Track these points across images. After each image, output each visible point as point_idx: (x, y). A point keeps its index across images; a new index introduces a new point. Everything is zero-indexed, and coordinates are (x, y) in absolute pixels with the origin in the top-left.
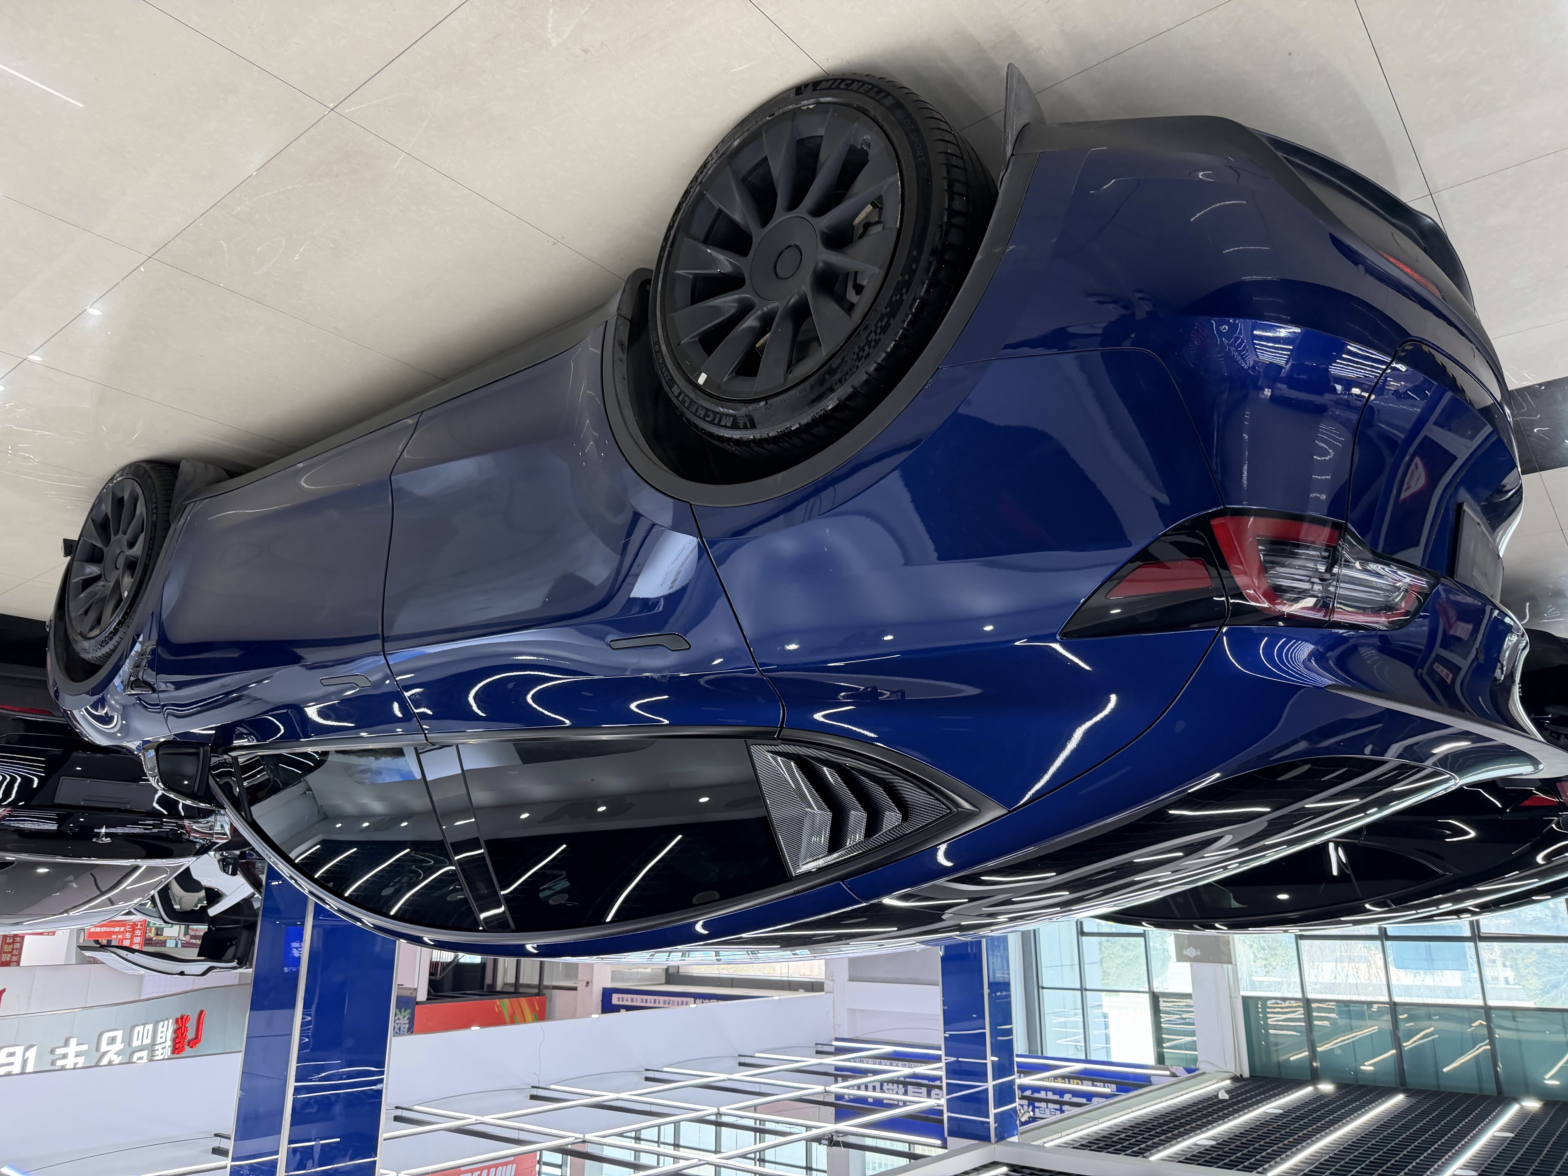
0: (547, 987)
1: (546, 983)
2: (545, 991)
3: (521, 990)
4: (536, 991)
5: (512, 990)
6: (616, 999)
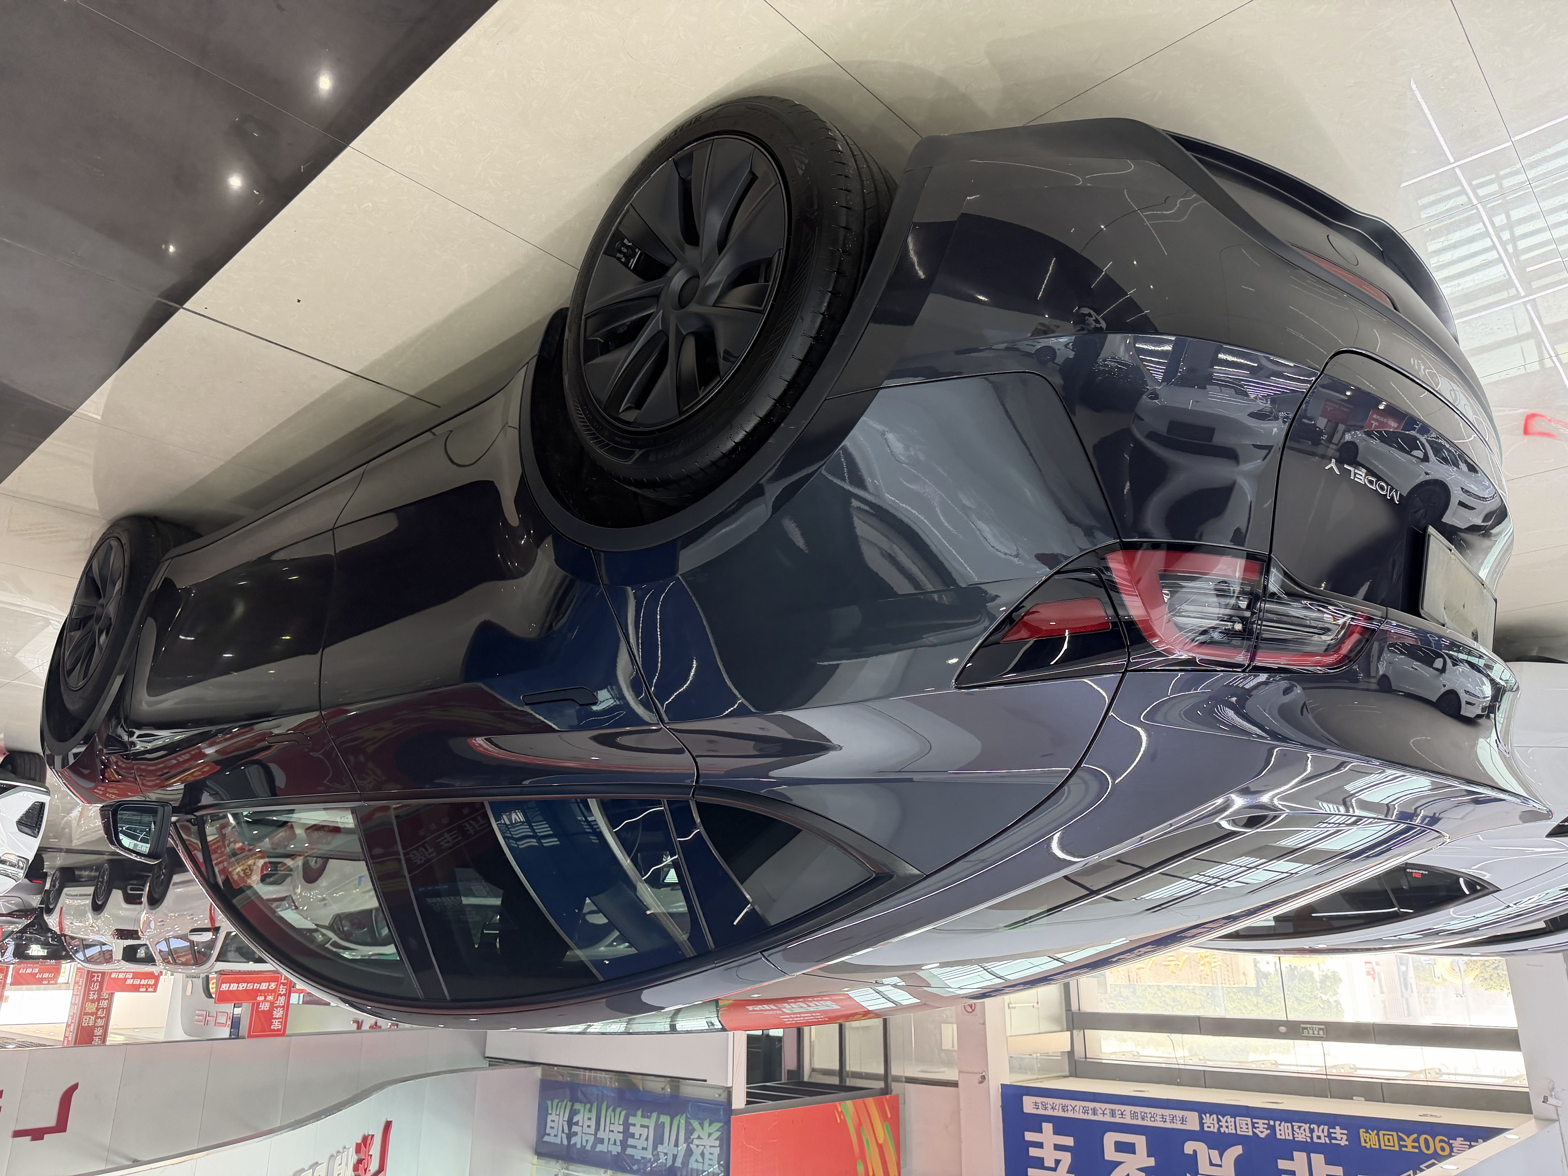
0: (897, 1079)
1: (895, 1071)
2: (895, 1087)
3: (850, 1082)
4: (881, 1085)
5: (835, 1081)
6: (1029, 1105)
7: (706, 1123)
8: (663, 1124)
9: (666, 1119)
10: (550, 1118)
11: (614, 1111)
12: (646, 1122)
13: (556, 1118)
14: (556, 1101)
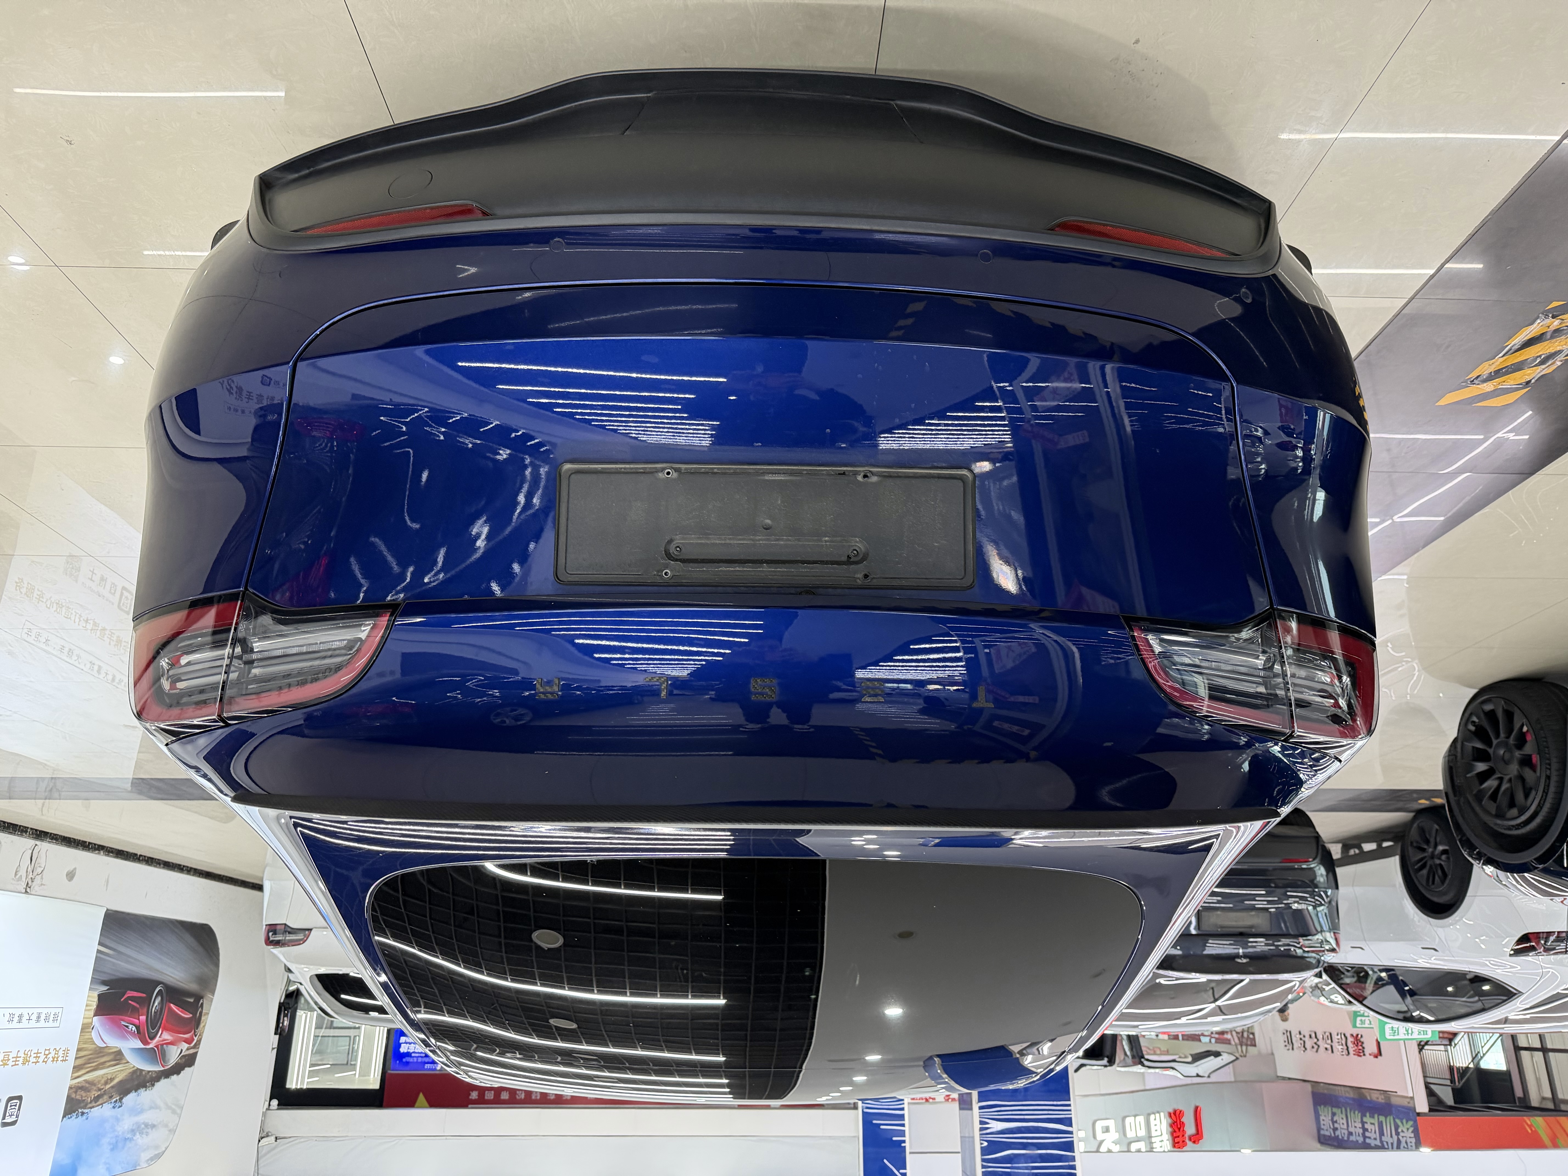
3: (1562, 1107)
5: (1548, 1105)
7: (1404, 1121)
8: (1382, 1122)
9: (1382, 1118)
10: (1322, 1118)
11: (1354, 1113)
12: (1372, 1121)
13: (1324, 1118)
14: (1322, 1107)
